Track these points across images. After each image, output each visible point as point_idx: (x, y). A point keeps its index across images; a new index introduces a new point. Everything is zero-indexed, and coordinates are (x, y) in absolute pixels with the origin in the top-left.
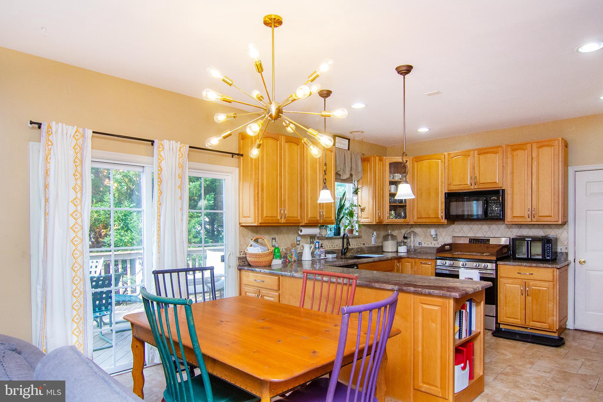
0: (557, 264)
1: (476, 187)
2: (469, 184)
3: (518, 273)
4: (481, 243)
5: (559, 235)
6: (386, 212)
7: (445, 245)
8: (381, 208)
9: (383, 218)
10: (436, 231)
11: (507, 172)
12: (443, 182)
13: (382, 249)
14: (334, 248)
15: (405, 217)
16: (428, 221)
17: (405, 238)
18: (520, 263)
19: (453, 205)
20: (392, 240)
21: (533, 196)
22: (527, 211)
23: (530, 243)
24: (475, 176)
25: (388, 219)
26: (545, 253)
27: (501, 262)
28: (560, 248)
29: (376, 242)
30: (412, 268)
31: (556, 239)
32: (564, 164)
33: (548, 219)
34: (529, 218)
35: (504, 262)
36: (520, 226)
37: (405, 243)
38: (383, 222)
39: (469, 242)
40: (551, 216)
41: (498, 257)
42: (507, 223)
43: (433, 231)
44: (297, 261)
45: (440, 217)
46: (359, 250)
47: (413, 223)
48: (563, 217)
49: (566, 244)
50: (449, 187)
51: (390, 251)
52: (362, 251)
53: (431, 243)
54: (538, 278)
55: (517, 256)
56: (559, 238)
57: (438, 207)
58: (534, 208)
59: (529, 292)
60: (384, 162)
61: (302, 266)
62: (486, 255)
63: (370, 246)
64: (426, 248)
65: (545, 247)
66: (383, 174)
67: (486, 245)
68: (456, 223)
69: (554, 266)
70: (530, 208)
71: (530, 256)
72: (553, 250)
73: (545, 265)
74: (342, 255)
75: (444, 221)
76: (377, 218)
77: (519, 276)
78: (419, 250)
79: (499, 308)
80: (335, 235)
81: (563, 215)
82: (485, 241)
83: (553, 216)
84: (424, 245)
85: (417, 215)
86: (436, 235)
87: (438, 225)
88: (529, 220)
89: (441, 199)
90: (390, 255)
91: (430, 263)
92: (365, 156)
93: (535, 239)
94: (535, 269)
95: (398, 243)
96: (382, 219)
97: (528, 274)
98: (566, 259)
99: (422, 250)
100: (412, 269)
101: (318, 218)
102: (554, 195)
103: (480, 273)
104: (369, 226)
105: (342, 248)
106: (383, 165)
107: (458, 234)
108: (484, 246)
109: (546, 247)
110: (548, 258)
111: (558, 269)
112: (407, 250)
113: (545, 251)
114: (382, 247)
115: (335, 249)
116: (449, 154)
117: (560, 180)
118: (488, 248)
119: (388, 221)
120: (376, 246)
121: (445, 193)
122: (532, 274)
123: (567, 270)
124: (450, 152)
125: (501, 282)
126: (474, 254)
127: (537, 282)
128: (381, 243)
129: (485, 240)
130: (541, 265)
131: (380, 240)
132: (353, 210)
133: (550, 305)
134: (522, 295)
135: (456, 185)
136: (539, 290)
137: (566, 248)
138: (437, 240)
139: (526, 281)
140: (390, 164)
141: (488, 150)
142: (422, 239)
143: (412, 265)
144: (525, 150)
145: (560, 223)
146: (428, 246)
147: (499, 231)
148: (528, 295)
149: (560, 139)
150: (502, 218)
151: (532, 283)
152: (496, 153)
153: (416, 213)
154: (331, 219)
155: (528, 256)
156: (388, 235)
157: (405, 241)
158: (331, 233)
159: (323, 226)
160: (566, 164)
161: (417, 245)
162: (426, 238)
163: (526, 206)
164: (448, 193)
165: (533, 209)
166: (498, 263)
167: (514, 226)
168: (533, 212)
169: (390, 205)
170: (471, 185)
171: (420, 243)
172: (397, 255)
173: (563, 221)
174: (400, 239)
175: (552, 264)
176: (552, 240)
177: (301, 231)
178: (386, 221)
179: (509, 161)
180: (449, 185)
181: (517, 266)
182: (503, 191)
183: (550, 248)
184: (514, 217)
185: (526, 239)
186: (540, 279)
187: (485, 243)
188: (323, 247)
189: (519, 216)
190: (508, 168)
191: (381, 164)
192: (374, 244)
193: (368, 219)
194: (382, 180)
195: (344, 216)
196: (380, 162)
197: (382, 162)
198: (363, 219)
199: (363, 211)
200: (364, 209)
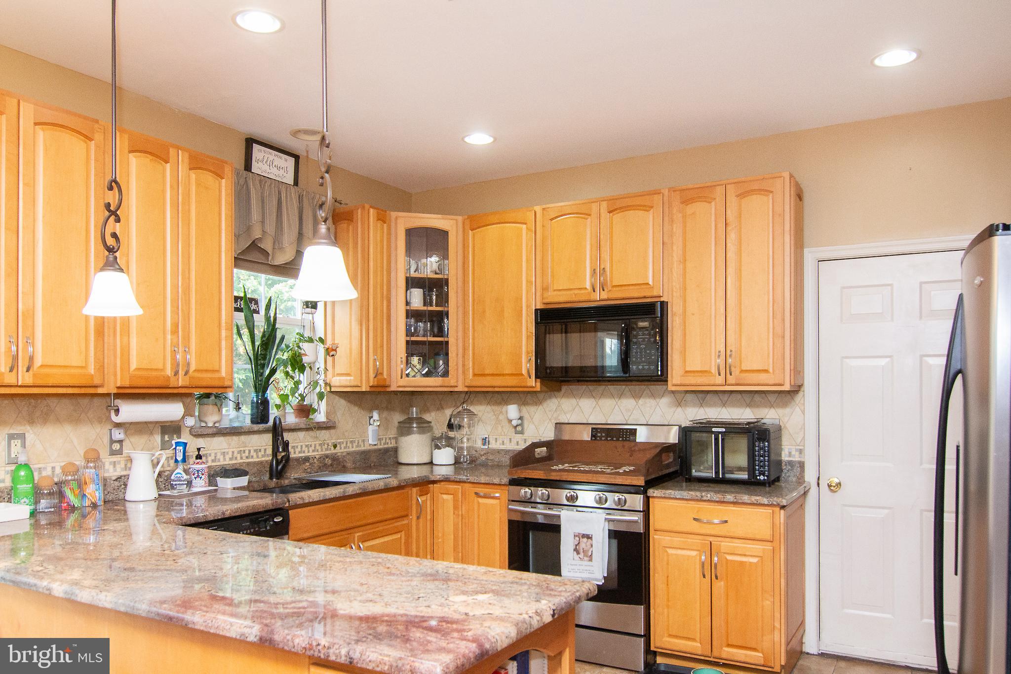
0: (782, 496)
1: (604, 295)
2: (588, 288)
3: (695, 519)
4: (618, 440)
5: (786, 419)
6: (399, 360)
7: (535, 445)
8: (382, 346)
9: (389, 375)
10: (520, 411)
11: (672, 256)
12: (531, 282)
13: (396, 457)
14: (247, 457)
15: (446, 374)
16: (497, 382)
17: (450, 426)
18: (698, 494)
19: (556, 340)
20: (420, 433)
21: (728, 319)
22: (715, 358)
23: (723, 440)
24: (602, 267)
25: (401, 378)
26: (754, 465)
27: (656, 491)
28: (788, 452)
29: (380, 440)
30: (456, 508)
31: (779, 429)
32: (796, 244)
33: (763, 378)
34: (719, 375)
35: (664, 491)
36: (703, 395)
37: (449, 439)
38: (389, 386)
39: (592, 436)
40: (766, 371)
41: (649, 478)
42: (674, 389)
43: (513, 411)
44: (100, 503)
45: (524, 372)
46: (328, 461)
47: (466, 389)
48: (792, 372)
49: (799, 440)
50: (545, 295)
51: (415, 462)
52: (337, 464)
53: (510, 439)
54: (740, 533)
55: (694, 473)
56: (785, 427)
57: (521, 347)
58: (731, 351)
59: (719, 567)
60: (393, 224)
61: (127, 520)
62: (625, 473)
63: (362, 448)
64: (499, 451)
65: (754, 451)
66: (389, 256)
67: (627, 444)
68: (564, 388)
69: (775, 500)
70: (723, 350)
71: (723, 474)
72: (773, 457)
73: (754, 499)
74: (271, 478)
75: (533, 383)
76: (372, 375)
77: (696, 527)
78: (483, 458)
79: (652, 612)
80: (253, 422)
81: (792, 368)
82: (626, 435)
83: (771, 370)
84: (494, 445)
85: (473, 369)
86: (521, 418)
87: (522, 396)
88: (720, 380)
89: (528, 325)
90: (415, 473)
91: (497, 495)
92: (341, 208)
93: (733, 429)
94: (732, 508)
95: (434, 439)
96: (385, 376)
97: (716, 521)
98: (801, 480)
99: (491, 457)
100: (456, 512)
101: (169, 372)
102: (773, 318)
103: (609, 521)
104: (353, 397)
105: (271, 458)
106: (389, 234)
107: (568, 416)
108: (623, 446)
109: (757, 448)
110: (762, 477)
111: (783, 507)
112: (455, 460)
113: (754, 461)
114: (395, 450)
115: (250, 460)
116: (544, 209)
117: (787, 280)
118: (632, 452)
119: (404, 381)
120: (380, 450)
121: (536, 310)
122: (726, 522)
123: (802, 506)
124: (548, 206)
125: (658, 542)
126: (599, 468)
127: (737, 544)
128: (393, 441)
129: (627, 432)
130: (746, 498)
131: (393, 433)
132: (302, 352)
133: (768, 602)
134: (704, 577)
135: (560, 290)
136: (742, 563)
137: (801, 452)
138: (522, 432)
139: (711, 539)
140: (409, 232)
141: (629, 202)
142: (489, 428)
143: (455, 501)
144: (710, 203)
145: (787, 387)
146: (502, 447)
147: (658, 408)
148: (716, 577)
149: (786, 175)
150: (662, 375)
151: (725, 545)
152: (647, 208)
153: (471, 364)
154: (216, 375)
155: (717, 473)
156: (410, 420)
157: (451, 434)
158: (238, 417)
159: (208, 396)
160: (799, 245)
161: (479, 444)
162: (500, 428)
163: (713, 345)
164: (542, 310)
165: (728, 353)
166: (651, 492)
167: (689, 397)
168: (729, 361)
169: (408, 342)
170: (594, 291)
171: (485, 441)
172: (432, 471)
173: (793, 384)
174: (440, 428)
175: (770, 494)
176: (769, 431)
177: (117, 411)
178: (397, 383)
179: (677, 229)
180: (545, 289)
181: (693, 502)
182: (664, 305)
183: (765, 451)
184: (687, 372)
185: (714, 430)
186: (744, 536)
187: (626, 440)
188: (204, 459)
189: (697, 372)
190: (675, 248)
191: (382, 228)
192: (375, 445)
193: (349, 378)
194: (385, 273)
195: (276, 368)
196: (379, 223)
197: (385, 225)
198: (338, 378)
199: (332, 353)
200: (333, 350)
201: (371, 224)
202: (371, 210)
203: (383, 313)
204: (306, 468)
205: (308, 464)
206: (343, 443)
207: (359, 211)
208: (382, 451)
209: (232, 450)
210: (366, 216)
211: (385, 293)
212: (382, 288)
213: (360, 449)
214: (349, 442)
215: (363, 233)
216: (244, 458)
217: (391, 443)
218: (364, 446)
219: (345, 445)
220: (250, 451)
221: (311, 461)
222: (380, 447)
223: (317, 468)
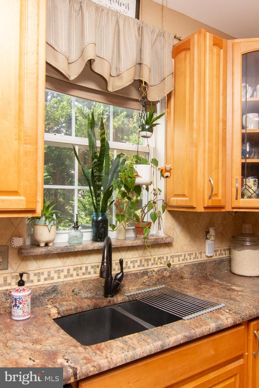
6: (235, 181)
8: (217, 168)
9: (225, 196)
14: (84, 274)
38: (224, 208)
46: (167, 274)
60: (230, 50)
63: (199, 260)
76: (207, 196)
96: (220, 198)
106: (225, 59)
120: (215, 261)
131: (227, 245)
132: (136, 173)
140: (246, 57)
169: (243, 164)
191: (219, 55)
192: (211, 256)
193: (184, 199)
194: (221, 97)
195: (112, 190)
196: (215, 49)
197: (222, 51)
198: (175, 198)
199: (166, 174)
200: (167, 171)
201: (208, 48)
202: (208, 34)
203: (219, 135)
204: (144, 281)
205: (146, 277)
206: (181, 256)
207: (196, 36)
208: (217, 261)
209: (68, 267)
210: (202, 41)
211: (221, 116)
212: (218, 112)
213: (197, 260)
214: (187, 255)
215: (199, 56)
216: (81, 274)
217: (225, 254)
218: (201, 257)
219: (183, 257)
220: (87, 268)
221: (150, 274)
222: (215, 257)
223: (156, 280)
